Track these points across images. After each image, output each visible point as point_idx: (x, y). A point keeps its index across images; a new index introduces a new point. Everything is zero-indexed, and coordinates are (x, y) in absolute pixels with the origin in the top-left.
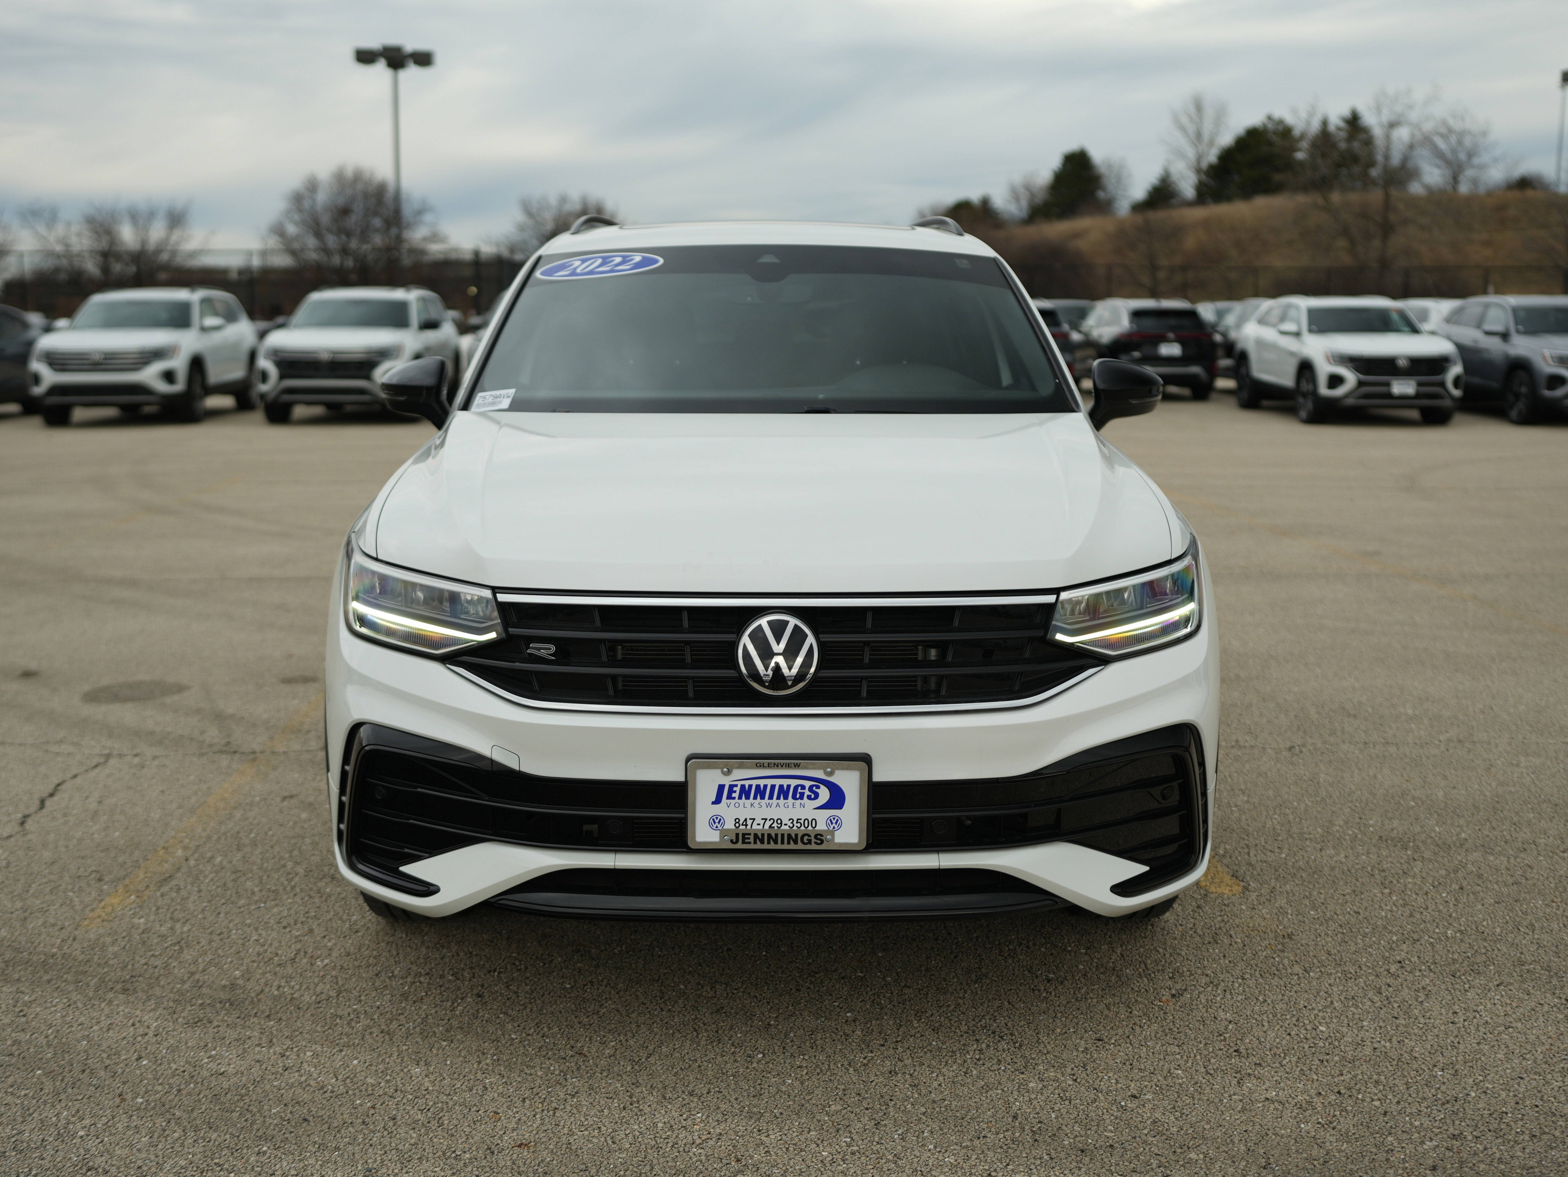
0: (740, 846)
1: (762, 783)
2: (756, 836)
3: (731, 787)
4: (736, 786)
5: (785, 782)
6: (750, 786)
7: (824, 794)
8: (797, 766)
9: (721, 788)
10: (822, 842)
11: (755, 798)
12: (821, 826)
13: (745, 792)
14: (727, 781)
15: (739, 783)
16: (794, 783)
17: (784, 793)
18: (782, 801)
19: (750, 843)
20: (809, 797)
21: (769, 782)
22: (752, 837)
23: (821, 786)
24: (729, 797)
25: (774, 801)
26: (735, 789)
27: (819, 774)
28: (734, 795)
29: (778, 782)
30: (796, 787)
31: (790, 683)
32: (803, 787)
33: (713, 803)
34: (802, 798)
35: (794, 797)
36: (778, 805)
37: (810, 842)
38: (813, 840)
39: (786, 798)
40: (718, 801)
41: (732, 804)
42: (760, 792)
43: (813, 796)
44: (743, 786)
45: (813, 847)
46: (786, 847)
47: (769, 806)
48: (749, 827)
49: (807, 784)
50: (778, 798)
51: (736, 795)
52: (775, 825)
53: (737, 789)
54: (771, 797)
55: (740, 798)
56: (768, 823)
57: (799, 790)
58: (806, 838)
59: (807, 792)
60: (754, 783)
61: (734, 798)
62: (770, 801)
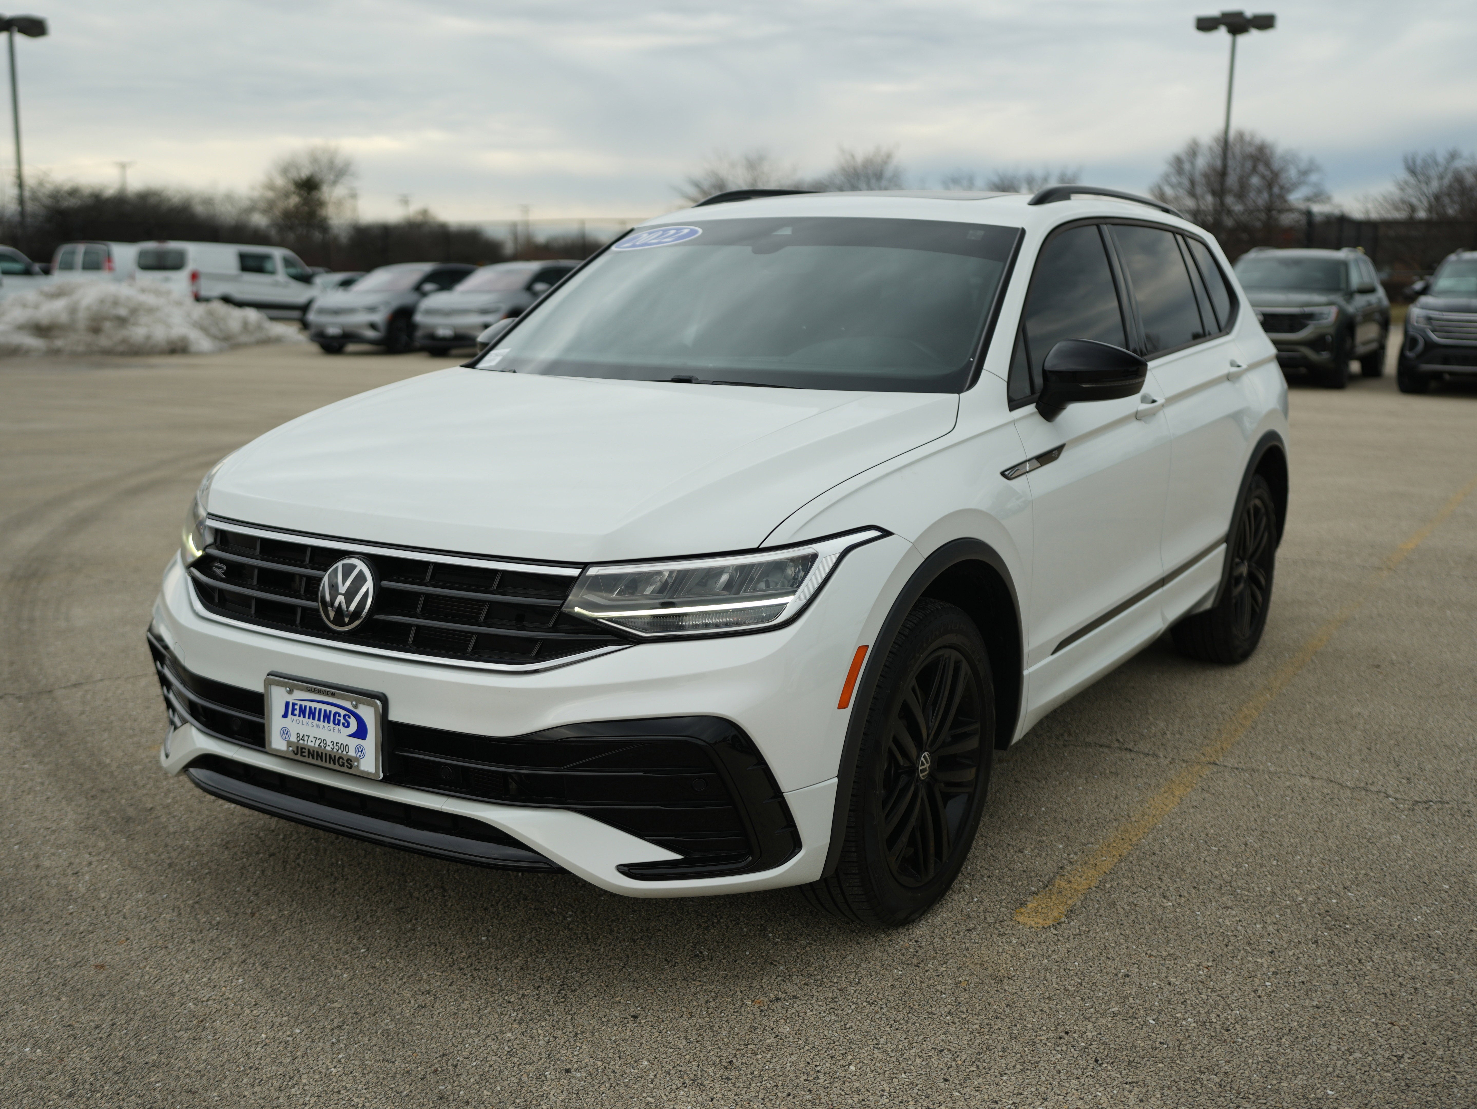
0: (298, 757)
2: (309, 750)
3: (294, 705)
5: (329, 708)
8: (333, 695)
9: (287, 704)
12: (352, 753)
14: (291, 699)
16: (334, 709)
17: (327, 717)
19: (305, 756)
21: (318, 706)
22: (306, 751)
29: (324, 707)
30: (335, 714)
31: (347, 620)
34: (339, 724)
37: (343, 765)
38: (346, 764)
42: (312, 714)
43: (346, 725)
45: (345, 769)
46: (327, 765)
48: (306, 742)
49: (343, 712)
51: (297, 712)
52: (322, 744)
53: (297, 707)
55: (299, 716)
56: (318, 742)
57: (337, 717)
58: (341, 760)
59: (342, 721)
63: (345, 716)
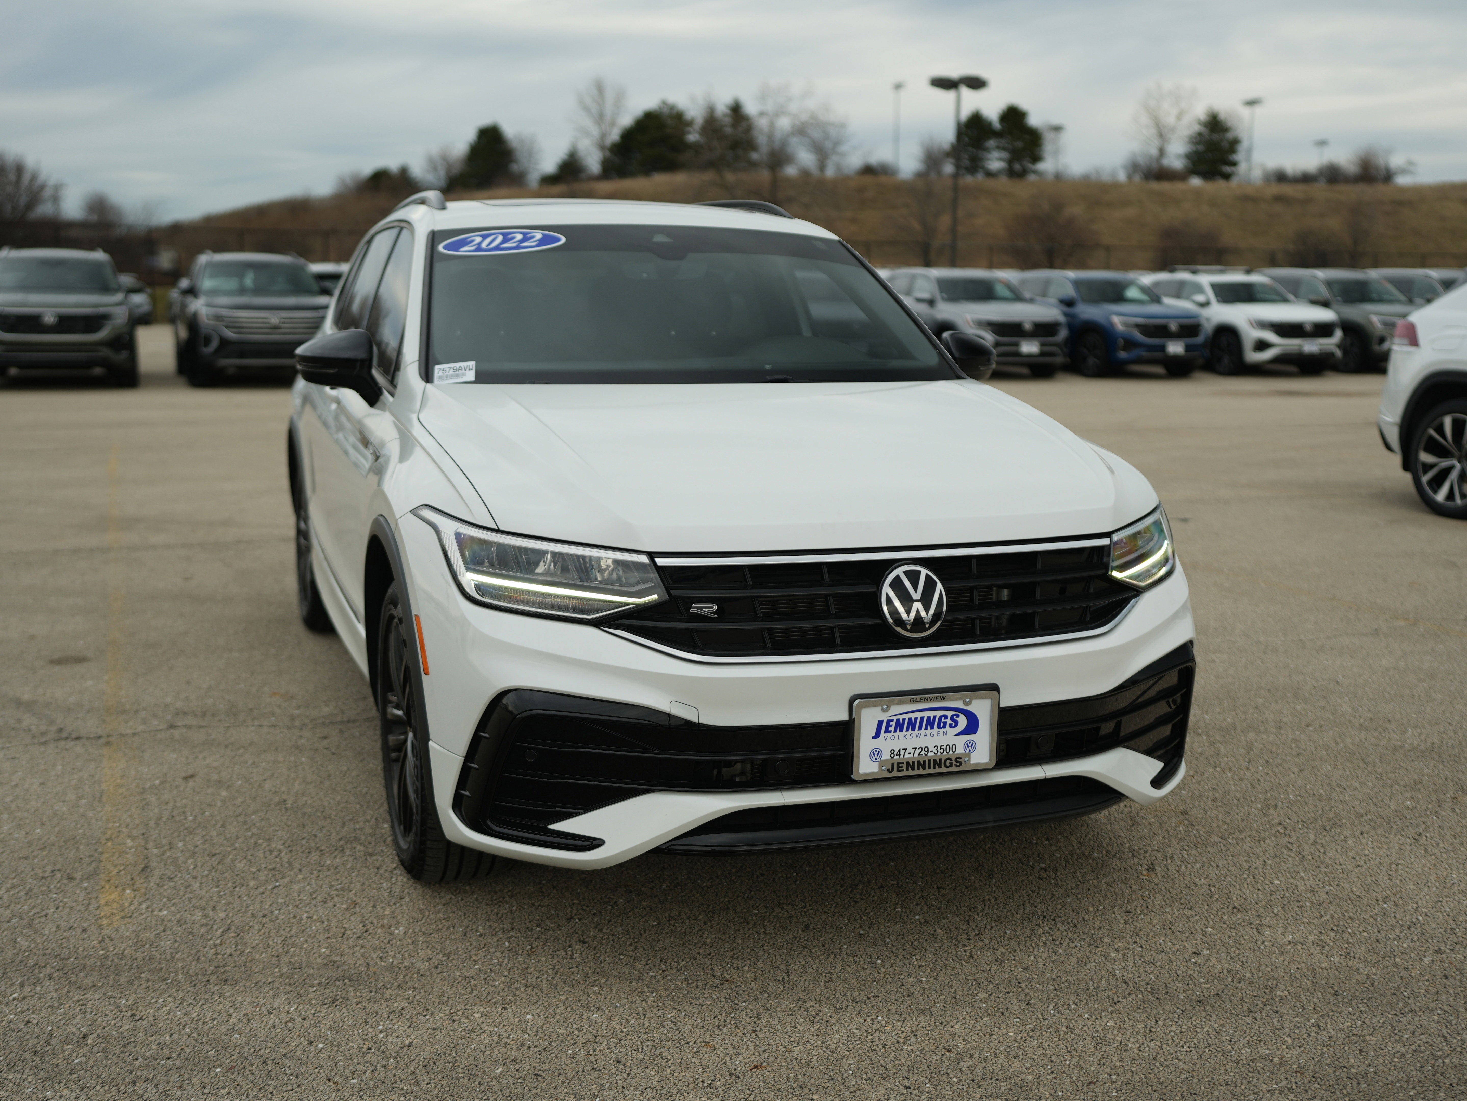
0: (895, 774)
1: (913, 716)
2: (908, 763)
3: (889, 721)
4: (892, 720)
5: (931, 714)
6: (904, 720)
7: (963, 721)
9: (880, 723)
10: (961, 764)
11: (907, 730)
12: (960, 750)
13: (899, 726)
14: (885, 717)
15: (895, 718)
16: (939, 714)
17: (930, 723)
18: (929, 731)
19: (903, 771)
20: (951, 726)
21: (919, 715)
22: (905, 765)
23: (961, 715)
24: (887, 731)
25: (923, 731)
26: (891, 723)
27: (959, 705)
28: (890, 729)
29: (926, 714)
30: (940, 718)
31: (927, 626)
32: (946, 717)
33: (874, 738)
35: (939, 727)
36: (926, 735)
37: (951, 765)
38: (954, 763)
39: (932, 728)
40: (877, 736)
41: (889, 738)
42: (912, 725)
44: (898, 720)
45: (954, 769)
46: (932, 771)
47: (918, 736)
48: (902, 756)
49: (949, 714)
50: (926, 729)
51: (892, 729)
52: (923, 753)
53: (893, 723)
54: (920, 729)
55: (895, 731)
56: (918, 752)
57: (943, 720)
58: (948, 761)
59: (949, 721)
60: (907, 716)
61: (890, 732)
62: (920, 732)
63: (952, 717)
